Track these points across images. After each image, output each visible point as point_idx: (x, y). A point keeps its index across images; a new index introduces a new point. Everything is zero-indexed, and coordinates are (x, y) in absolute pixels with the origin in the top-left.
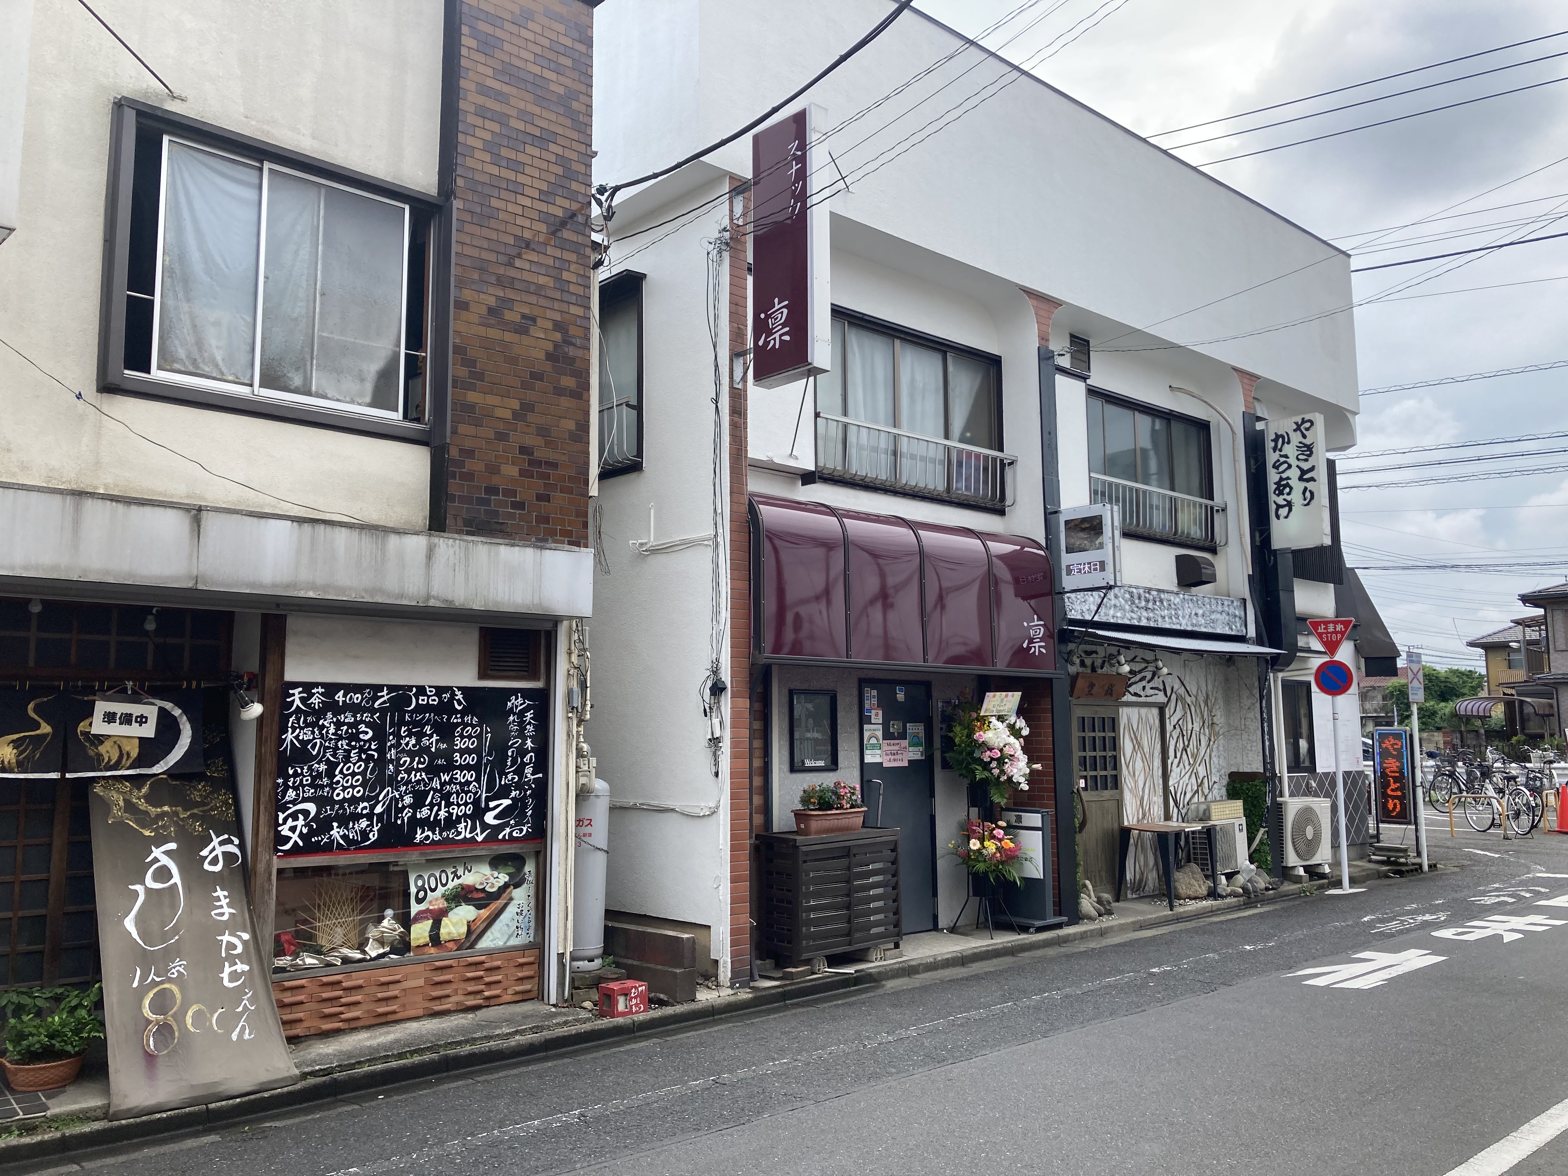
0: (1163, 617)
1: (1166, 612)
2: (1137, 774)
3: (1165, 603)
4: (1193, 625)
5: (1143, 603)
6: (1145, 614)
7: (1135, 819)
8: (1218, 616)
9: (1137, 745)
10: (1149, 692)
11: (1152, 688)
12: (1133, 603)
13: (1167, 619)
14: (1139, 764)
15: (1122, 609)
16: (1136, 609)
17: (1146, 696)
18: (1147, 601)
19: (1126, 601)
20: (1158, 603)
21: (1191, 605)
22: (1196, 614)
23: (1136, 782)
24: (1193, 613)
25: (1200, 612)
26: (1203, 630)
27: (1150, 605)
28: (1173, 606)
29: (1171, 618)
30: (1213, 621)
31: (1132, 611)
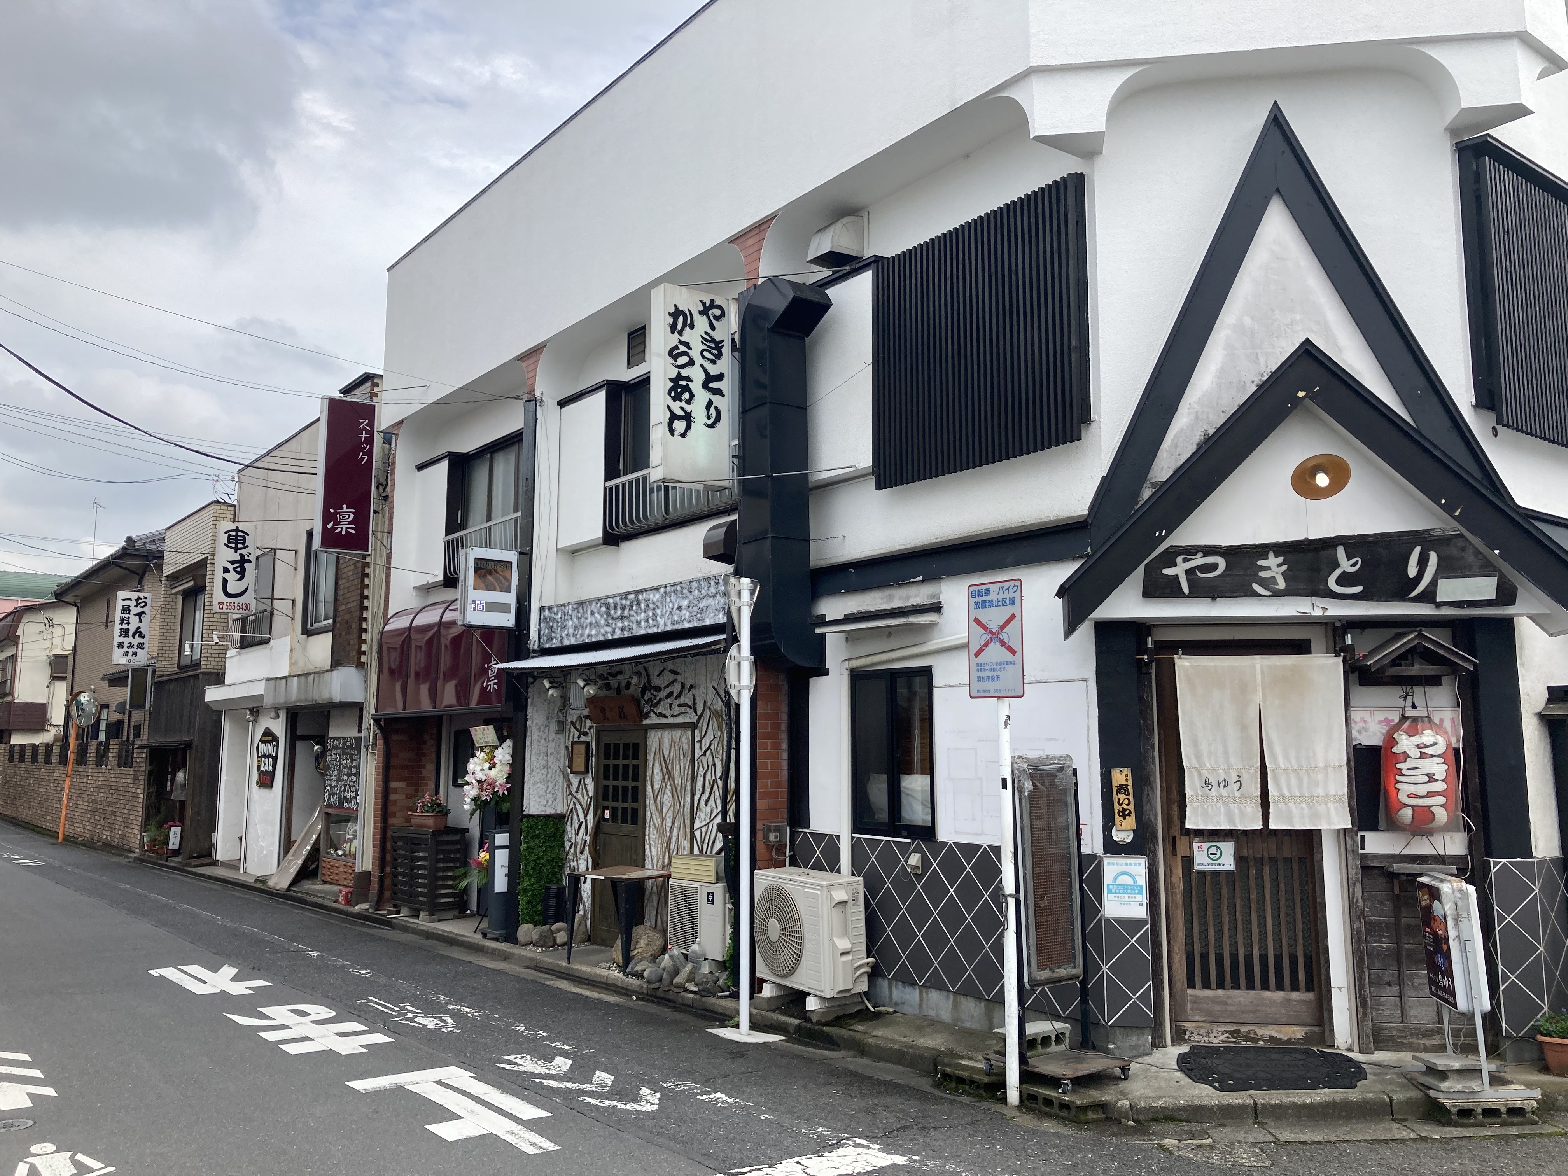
0: (639, 623)
1: (643, 615)
2: (665, 810)
3: (642, 606)
4: (673, 623)
5: (619, 612)
6: (620, 624)
7: (660, 863)
8: (710, 601)
9: (668, 774)
10: (677, 710)
11: (680, 705)
12: (608, 615)
13: (643, 623)
14: (667, 798)
15: (598, 625)
16: (611, 621)
17: (672, 716)
18: (623, 608)
19: (602, 615)
20: (634, 608)
21: (673, 598)
22: (679, 608)
23: (663, 819)
24: (676, 607)
25: (685, 603)
26: (687, 625)
27: (626, 613)
28: (651, 606)
29: (647, 621)
30: (701, 611)
31: (607, 625)
